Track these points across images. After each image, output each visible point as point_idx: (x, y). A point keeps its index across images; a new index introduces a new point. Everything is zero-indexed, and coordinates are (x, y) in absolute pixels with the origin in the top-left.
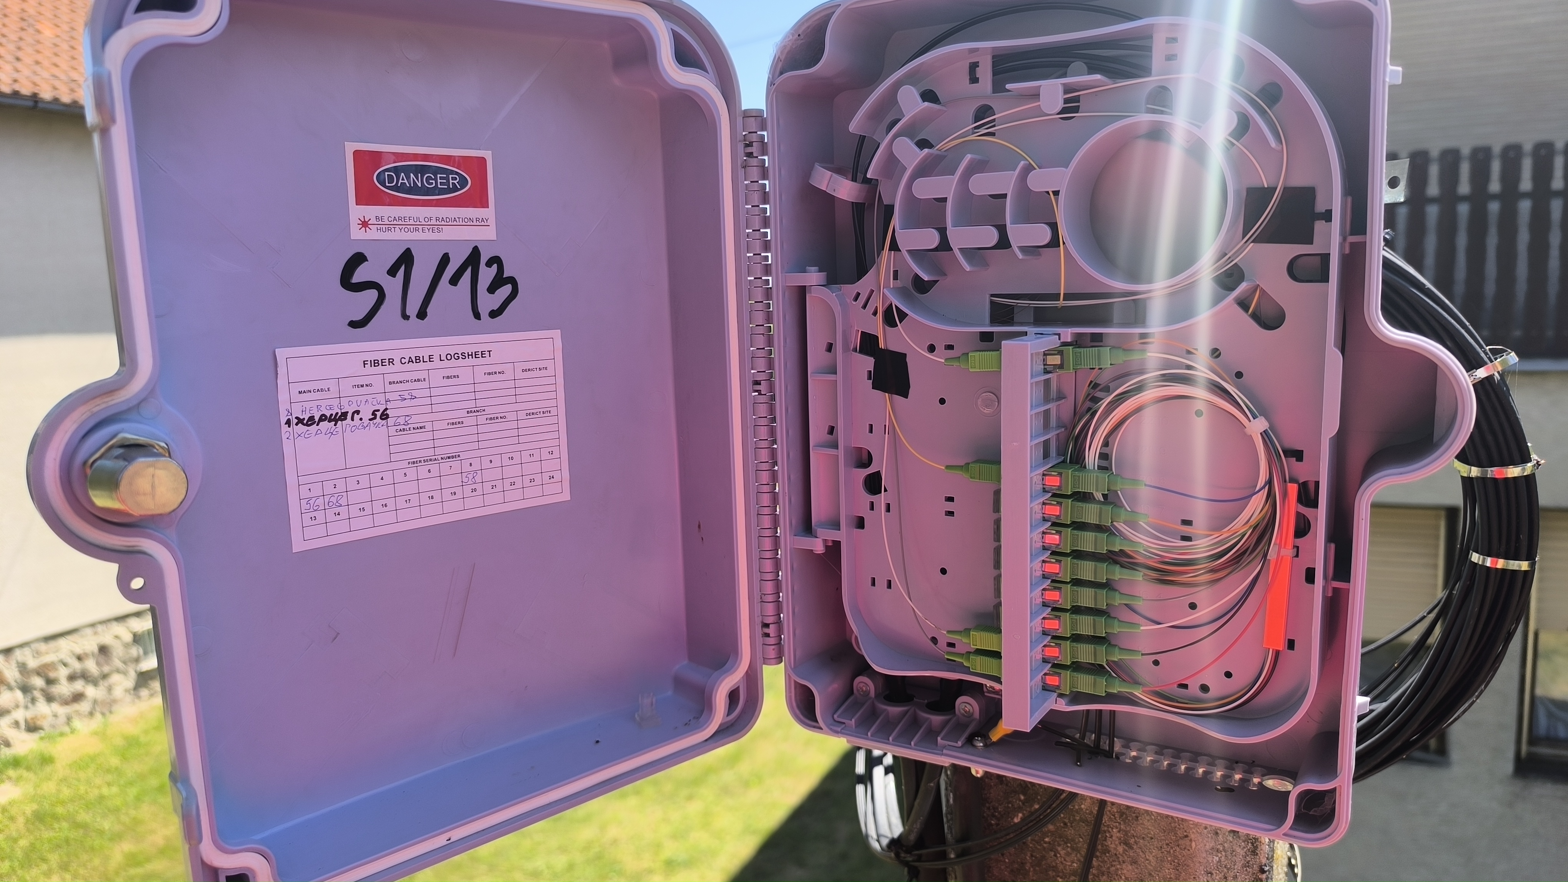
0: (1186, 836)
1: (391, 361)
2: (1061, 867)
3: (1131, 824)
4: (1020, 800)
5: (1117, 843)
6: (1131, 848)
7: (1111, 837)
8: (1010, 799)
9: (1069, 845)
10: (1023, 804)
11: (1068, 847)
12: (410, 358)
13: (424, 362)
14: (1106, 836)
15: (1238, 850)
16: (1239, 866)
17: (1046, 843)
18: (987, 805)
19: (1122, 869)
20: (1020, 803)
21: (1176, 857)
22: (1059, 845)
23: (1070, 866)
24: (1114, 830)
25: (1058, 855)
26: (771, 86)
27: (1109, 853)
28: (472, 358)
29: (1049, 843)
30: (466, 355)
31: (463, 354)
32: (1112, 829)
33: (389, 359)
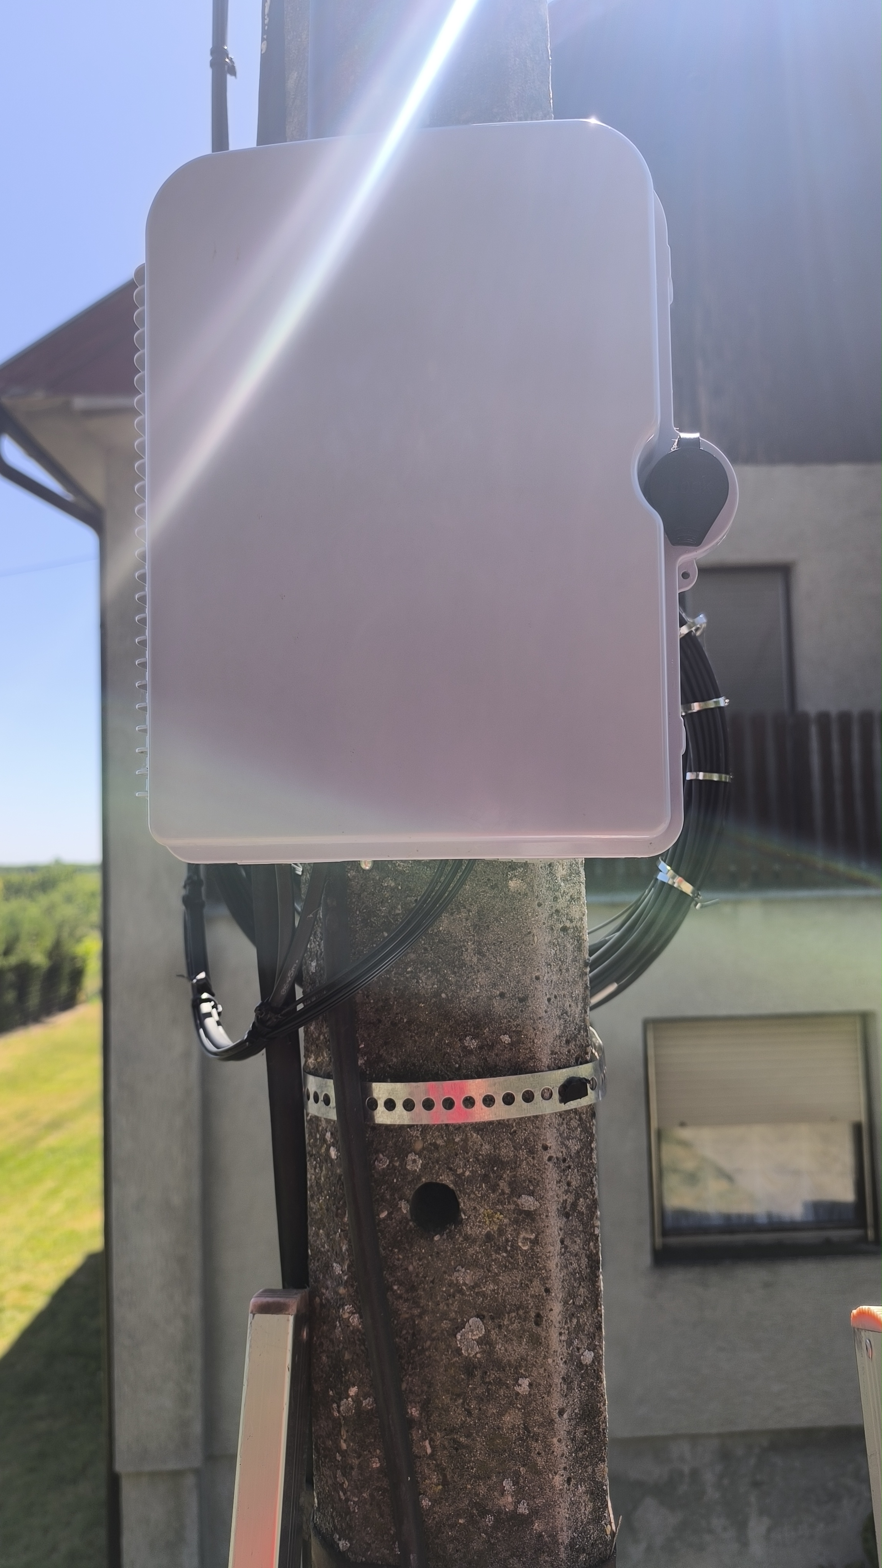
16: (569, 959)
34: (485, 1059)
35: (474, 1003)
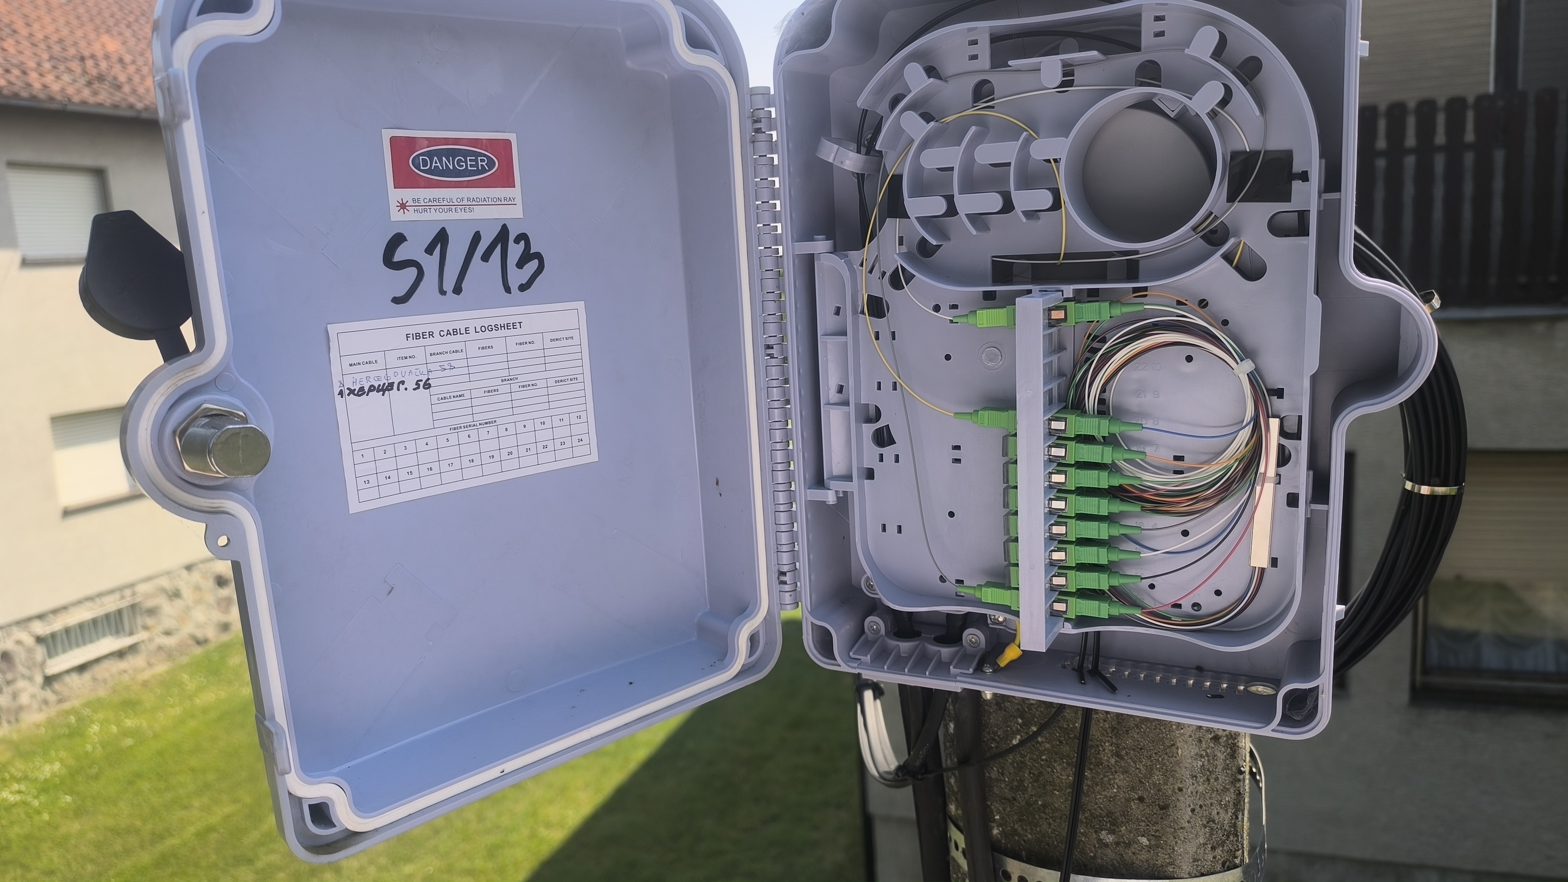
0: (1174, 745)
1: (431, 334)
2: (1058, 781)
3: (1122, 738)
4: (1018, 724)
5: (1109, 755)
6: (1122, 758)
7: (1104, 750)
8: (1009, 723)
9: (1065, 761)
10: (1021, 727)
11: (1064, 762)
12: (448, 330)
13: (460, 334)
14: (1099, 750)
15: (1219, 754)
16: (1220, 768)
17: (1042, 760)
18: (988, 730)
19: (1114, 779)
20: (1018, 726)
21: (1164, 764)
22: (1055, 761)
23: (1065, 779)
24: (1106, 744)
25: (1055, 771)
26: (778, 65)
27: (1102, 765)
28: (505, 329)
29: (1046, 760)
30: (499, 327)
31: (496, 326)
32: (1105, 743)
33: (429, 332)
34: (1122, 855)
35: (1110, 801)
